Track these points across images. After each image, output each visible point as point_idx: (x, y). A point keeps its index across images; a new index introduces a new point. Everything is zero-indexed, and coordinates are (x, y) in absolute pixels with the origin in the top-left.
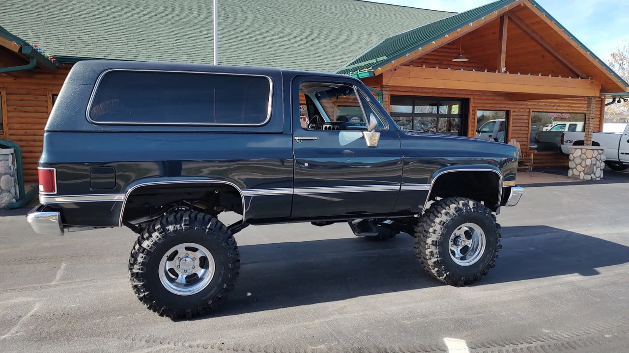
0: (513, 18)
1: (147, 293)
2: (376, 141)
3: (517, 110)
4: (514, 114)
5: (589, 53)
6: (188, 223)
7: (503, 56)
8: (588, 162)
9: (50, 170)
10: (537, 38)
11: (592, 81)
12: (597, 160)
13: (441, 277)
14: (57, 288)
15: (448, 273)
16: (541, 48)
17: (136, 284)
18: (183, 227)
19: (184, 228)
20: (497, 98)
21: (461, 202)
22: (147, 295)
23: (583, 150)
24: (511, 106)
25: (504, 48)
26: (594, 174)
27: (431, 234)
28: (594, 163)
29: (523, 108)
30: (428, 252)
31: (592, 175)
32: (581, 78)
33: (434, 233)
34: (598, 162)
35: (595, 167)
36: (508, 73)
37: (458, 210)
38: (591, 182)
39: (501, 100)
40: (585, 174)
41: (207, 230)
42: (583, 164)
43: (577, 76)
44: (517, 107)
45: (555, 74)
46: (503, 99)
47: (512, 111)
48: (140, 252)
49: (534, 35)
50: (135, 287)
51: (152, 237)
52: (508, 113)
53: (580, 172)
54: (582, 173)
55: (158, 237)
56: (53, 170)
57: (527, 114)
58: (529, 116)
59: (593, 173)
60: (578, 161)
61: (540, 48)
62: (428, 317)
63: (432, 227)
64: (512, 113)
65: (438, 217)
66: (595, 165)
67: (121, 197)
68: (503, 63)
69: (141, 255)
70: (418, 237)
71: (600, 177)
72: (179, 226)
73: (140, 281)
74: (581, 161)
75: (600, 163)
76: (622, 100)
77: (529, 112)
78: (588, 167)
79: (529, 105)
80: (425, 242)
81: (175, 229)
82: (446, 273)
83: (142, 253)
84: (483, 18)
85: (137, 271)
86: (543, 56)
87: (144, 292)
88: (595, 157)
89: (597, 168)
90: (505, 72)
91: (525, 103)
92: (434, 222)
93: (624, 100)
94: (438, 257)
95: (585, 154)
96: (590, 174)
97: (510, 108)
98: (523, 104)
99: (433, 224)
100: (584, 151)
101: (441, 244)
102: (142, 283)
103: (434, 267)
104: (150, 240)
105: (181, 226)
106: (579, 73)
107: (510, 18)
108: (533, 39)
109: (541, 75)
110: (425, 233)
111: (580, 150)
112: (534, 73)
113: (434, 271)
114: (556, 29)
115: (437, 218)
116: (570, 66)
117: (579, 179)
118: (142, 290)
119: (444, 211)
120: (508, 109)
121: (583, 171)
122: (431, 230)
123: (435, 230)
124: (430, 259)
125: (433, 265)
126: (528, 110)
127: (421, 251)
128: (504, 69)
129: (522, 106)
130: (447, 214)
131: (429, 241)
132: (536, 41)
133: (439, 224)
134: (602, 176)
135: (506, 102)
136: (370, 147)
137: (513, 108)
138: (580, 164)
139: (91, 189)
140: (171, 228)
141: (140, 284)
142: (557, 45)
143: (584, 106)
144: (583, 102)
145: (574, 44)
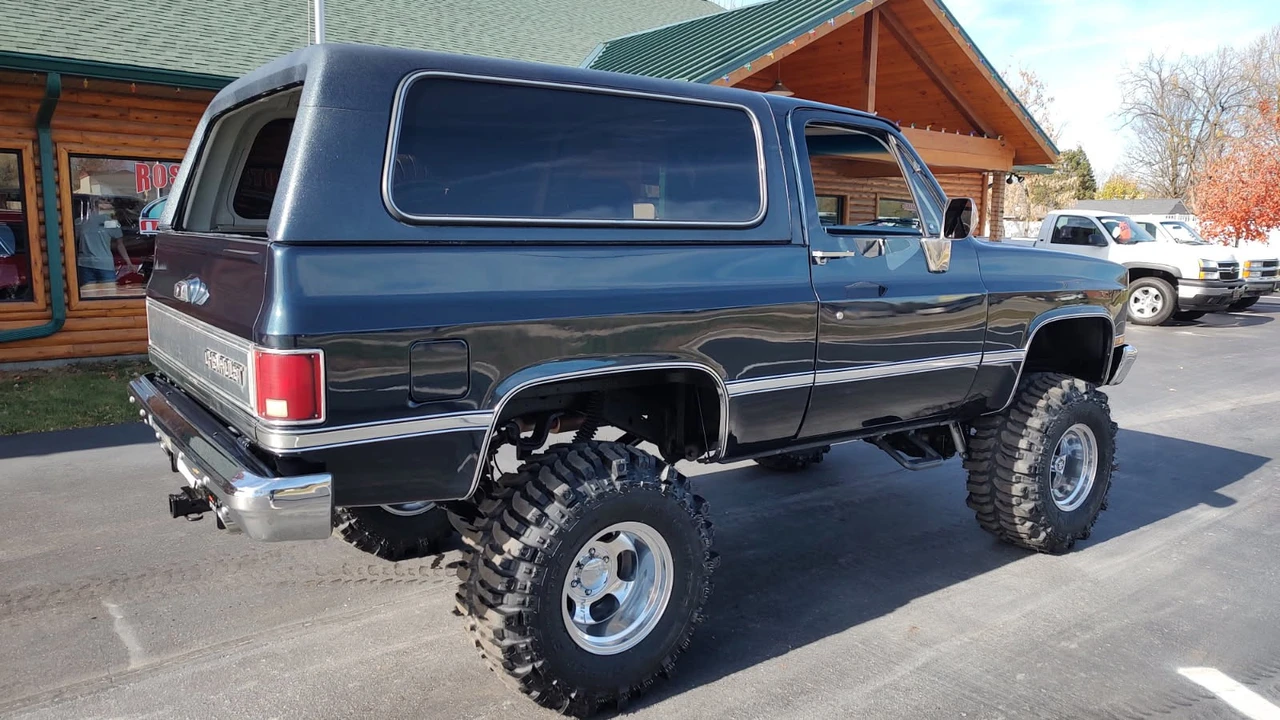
0: (886, 15)
1: (540, 663)
2: (947, 260)
3: (856, 196)
4: (853, 202)
5: (1005, 90)
6: (625, 472)
7: (872, 89)
9: (310, 355)
10: (926, 61)
11: (1003, 142)
13: (1033, 540)
14: (164, 678)
15: (1049, 530)
16: (926, 77)
17: (507, 642)
18: (618, 485)
19: (618, 488)
20: (825, 172)
21: (1065, 383)
22: (541, 668)
24: (848, 188)
25: (874, 74)
27: (1022, 451)
29: (866, 192)
30: (1017, 489)
32: (987, 137)
33: (1029, 450)
37: (1066, 399)
39: (831, 176)
41: (663, 487)
43: (980, 133)
44: (858, 189)
45: (951, 129)
46: (833, 173)
47: (849, 198)
48: (525, 560)
49: (918, 52)
50: (510, 651)
51: (547, 515)
52: (841, 201)
55: (563, 516)
56: (317, 356)
57: (872, 203)
58: (875, 207)
61: (924, 76)
62: (1089, 628)
63: (1022, 437)
64: (850, 202)
65: (1031, 416)
67: (484, 420)
68: (871, 103)
69: (523, 567)
70: (986, 459)
72: (606, 482)
73: (523, 634)
76: (1014, 179)
77: (875, 199)
79: (875, 186)
80: (1011, 471)
81: (601, 491)
82: (1044, 530)
83: (531, 560)
84: (850, 11)
85: (517, 609)
86: (924, 93)
87: (532, 660)
91: (869, 182)
92: (1026, 427)
93: (1019, 178)
94: (1035, 500)
97: (845, 191)
98: (866, 185)
99: (1024, 432)
101: (1039, 472)
102: (528, 640)
103: (1024, 519)
104: (547, 524)
105: (611, 484)
106: (983, 127)
107: (882, 17)
108: (916, 58)
109: (931, 129)
110: (1008, 452)
112: (919, 125)
113: (1024, 528)
114: (960, 41)
115: (1030, 419)
116: (971, 113)
118: (529, 658)
119: (1042, 403)
120: (842, 193)
122: (1023, 444)
123: (1032, 444)
124: (1019, 504)
125: (1028, 516)
126: (873, 196)
127: (994, 489)
129: (865, 189)
130: (1048, 408)
131: (1021, 467)
132: (921, 63)
133: (1039, 431)
135: (839, 180)
136: (935, 272)
137: (851, 192)
139: (410, 404)
140: (589, 488)
141: (523, 643)
142: (955, 73)
143: (959, 188)
144: (956, 182)
145: (985, 73)
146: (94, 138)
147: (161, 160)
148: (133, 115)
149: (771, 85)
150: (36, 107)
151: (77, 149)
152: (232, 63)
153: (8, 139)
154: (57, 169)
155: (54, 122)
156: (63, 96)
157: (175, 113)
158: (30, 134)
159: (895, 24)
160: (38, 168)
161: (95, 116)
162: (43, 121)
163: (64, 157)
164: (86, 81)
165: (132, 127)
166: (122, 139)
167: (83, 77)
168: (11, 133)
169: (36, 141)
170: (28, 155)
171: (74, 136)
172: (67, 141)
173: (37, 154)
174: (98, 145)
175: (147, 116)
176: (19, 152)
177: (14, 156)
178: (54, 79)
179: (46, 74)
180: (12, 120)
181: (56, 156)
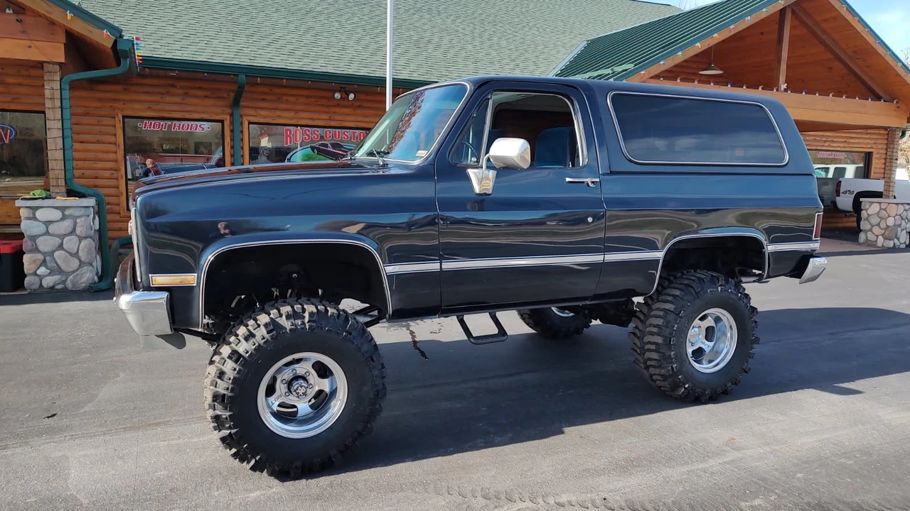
0: (797, 11)
5: (900, 64)
7: (783, 67)
8: (890, 222)
10: (829, 42)
11: (898, 105)
12: (902, 218)
16: (831, 56)
23: (882, 205)
25: (785, 55)
26: (898, 239)
28: (899, 223)
31: (896, 240)
32: (884, 101)
34: (903, 221)
35: (899, 229)
36: (789, 92)
38: (894, 250)
40: (886, 239)
42: (883, 225)
43: (878, 98)
45: (851, 96)
49: (824, 37)
53: (877, 236)
54: (880, 237)
59: (896, 237)
60: (875, 220)
61: (829, 56)
66: (900, 226)
68: (782, 78)
71: (905, 243)
74: (879, 220)
75: (907, 223)
78: (890, 229)
84: (764, 10)
86: (830, 68)
88: (900, 215)
89: (902, 230)
90: (786, 90)
95: (885, 210)
96: (893, 240)
100: (884, 206)
106: (881, 94)
107: (793, 12)
108: (822, 42)
109: (833, 96)
111: (878, 205)
112: (824, 93)
114: (859, 28)
116: (870, 83)
117: (876, 246)
121: (883, 235)
128: (784, 86)
132: (826, 45)
134: (908, 243)
138: (878, 225)
142: (855, 52)
143: (866, 141)
144: (864, 136)
145: (881, 51)
146: (263, 113)
147: (301, 126)
148: (285, 98)
149: (705, 66)
150: (232, 95)
151: (253, 119)
152: (341, 65)
153: (217, 114)
154: (242, 132)
155: (242, 103)
156: (246, 89)
157: (308, 97)
158: (229, 111)
159: (805, 19)
160: (232, 131)
161: (263, 100)
162: (236, 103)
163: (246, 124)
164: (259, 79)
165: (283, 106)
166: (278, 113)
167: (257, 77)
168: (218, 110)
169: (232, 115)
170: (227, 124)
171: (252, 112)
172: (249, 114)
173: (232, 123)
174: (265, 117)
175: (291, 99)
176: (222, 122)
177: (220, 124)
178: (242, 78)
179: (238, 75)
180: (221, 103)
181: (242, 123)
